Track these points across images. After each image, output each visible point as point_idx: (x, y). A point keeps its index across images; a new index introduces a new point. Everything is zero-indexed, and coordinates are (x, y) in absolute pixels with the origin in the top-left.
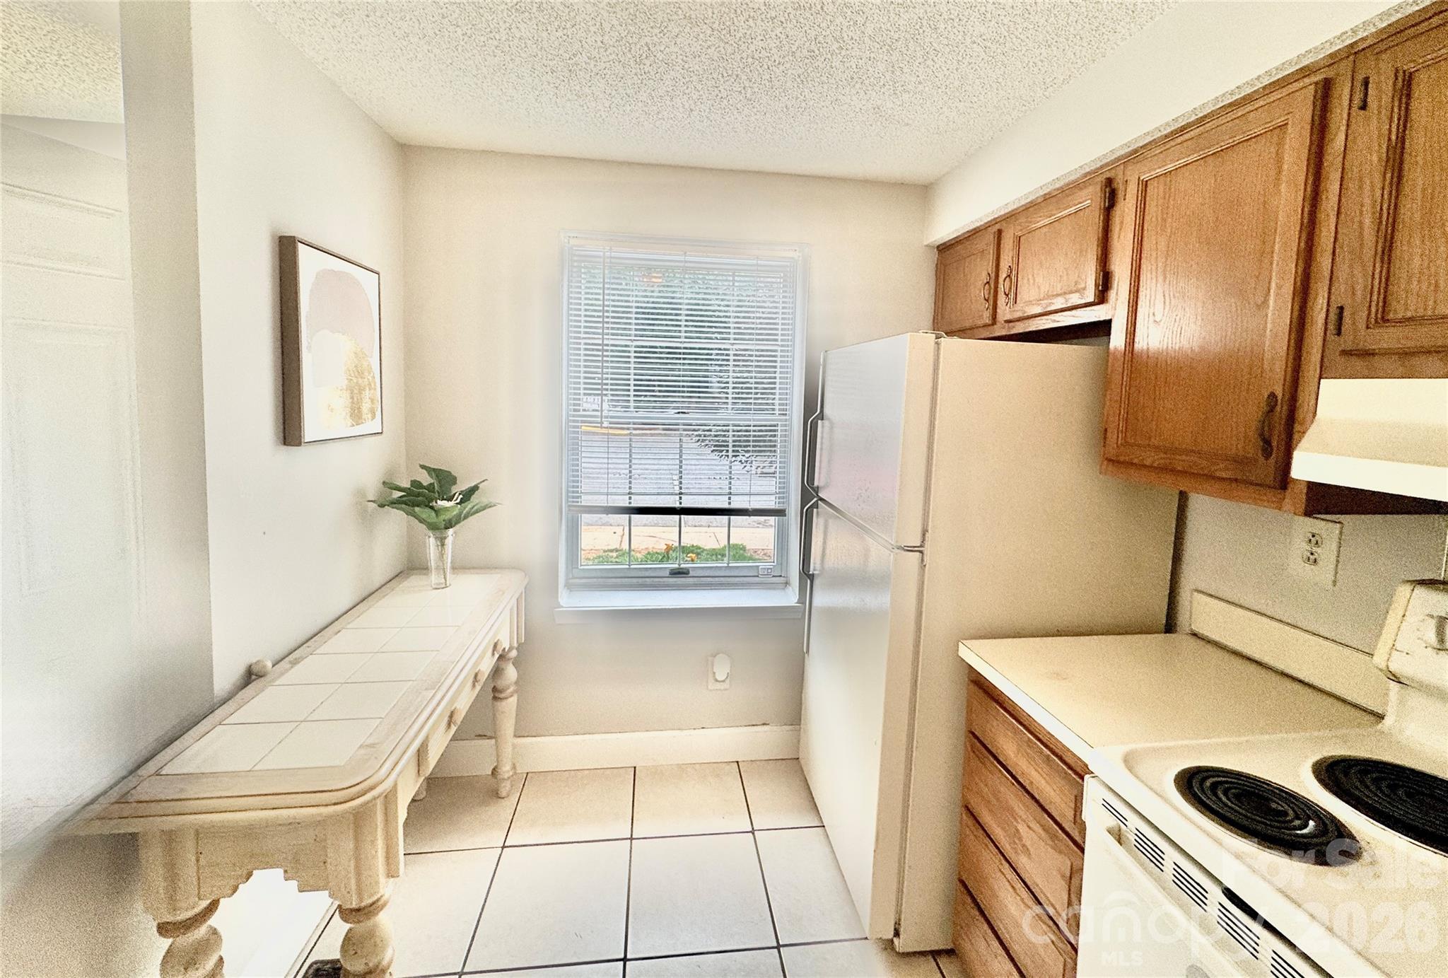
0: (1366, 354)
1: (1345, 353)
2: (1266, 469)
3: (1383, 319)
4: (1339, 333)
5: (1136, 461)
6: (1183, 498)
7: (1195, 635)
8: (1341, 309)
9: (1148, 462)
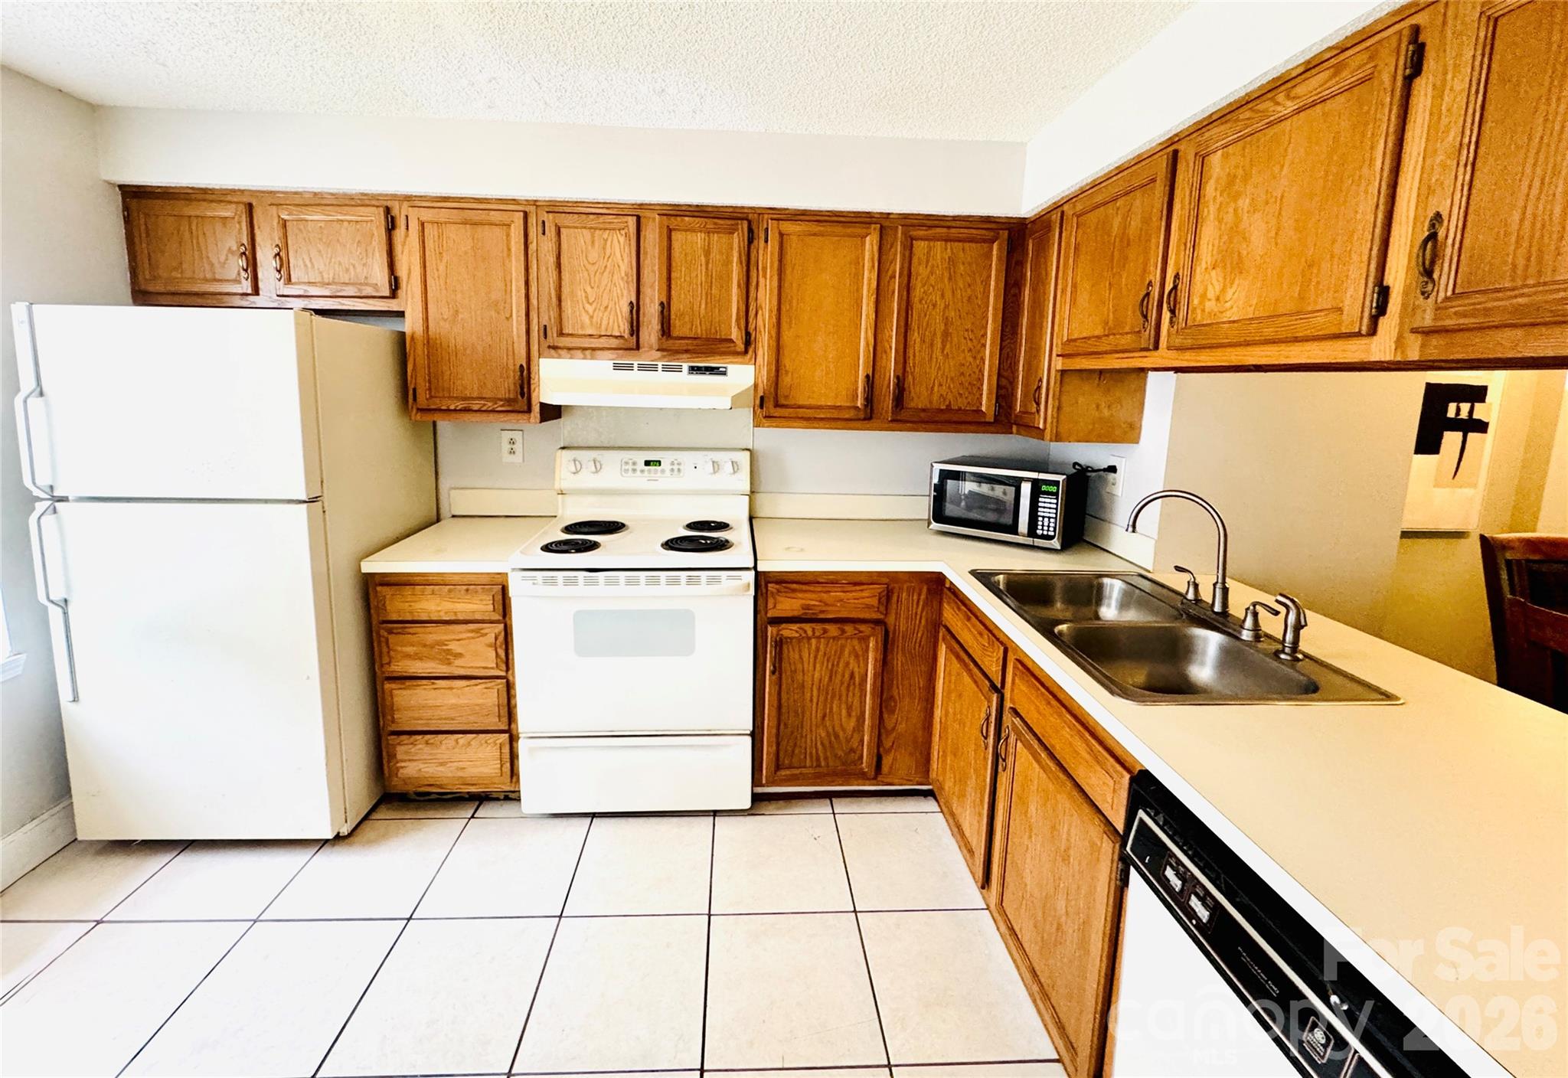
0: (555, 348)
1: (549, 347)
2: (522, 404)
3: (561, 334)
4: (546, 338)
5: (443, 408)
6: (434, 424)
7: (454, 516)
8: (545, 326)
9: (452, 407)
